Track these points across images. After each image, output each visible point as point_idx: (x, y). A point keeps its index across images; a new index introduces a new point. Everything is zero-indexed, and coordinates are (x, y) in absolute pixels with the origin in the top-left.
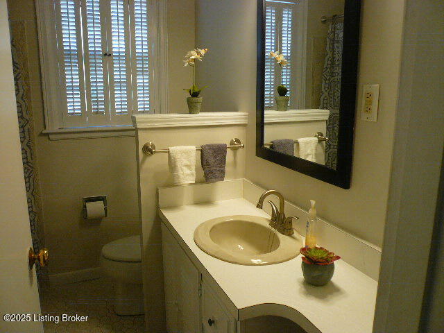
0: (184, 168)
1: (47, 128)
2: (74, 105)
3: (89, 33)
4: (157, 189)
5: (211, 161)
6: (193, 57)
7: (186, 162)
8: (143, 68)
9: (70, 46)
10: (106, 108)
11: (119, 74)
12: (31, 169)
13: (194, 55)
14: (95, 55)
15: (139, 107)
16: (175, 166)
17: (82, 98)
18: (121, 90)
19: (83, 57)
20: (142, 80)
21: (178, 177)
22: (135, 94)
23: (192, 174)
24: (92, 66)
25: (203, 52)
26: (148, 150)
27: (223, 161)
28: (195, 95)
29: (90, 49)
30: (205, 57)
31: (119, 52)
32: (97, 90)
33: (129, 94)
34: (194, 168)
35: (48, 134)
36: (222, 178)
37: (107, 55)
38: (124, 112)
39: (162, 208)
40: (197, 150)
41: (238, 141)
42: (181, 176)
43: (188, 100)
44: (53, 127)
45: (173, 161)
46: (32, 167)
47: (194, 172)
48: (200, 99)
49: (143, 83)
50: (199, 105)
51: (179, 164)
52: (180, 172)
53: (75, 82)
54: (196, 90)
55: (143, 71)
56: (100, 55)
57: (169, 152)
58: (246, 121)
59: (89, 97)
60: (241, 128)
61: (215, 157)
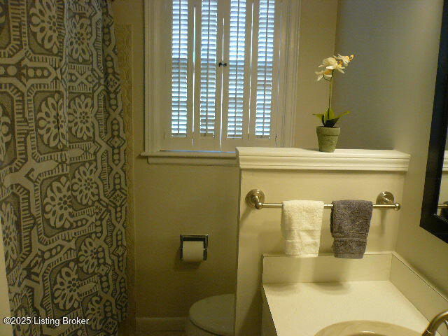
0: (303, 234)
1: (147, 150)
2: (179, 124)
3: (203, 38)
4: (262, 257)
5: (347, 226)
6: (331, 68)
7: (307, 226)
8: (265, 81)
9: (179, 54)
10: (217, 130)
11: (235, 89)
12: (124, 197)
13: (332, 64)
14: (207, 64)
15: (257, 130)
16: (290, 231)
17: (189, 116)
18: (235, 108)
19: (194, 67)
20: (263, 97)
21: (293, 246)
22: (254, 113)
23: (315, 244)
24: (203, 78)
25: (346, 59)
26: (253, 200)
27: (365, 227)
28: (330, 124)
29: (202, 57)
30: (349, 68)
31: (237, 62)
32: (207, 107)
33: (245, 113)
34: (318, 234)
35: (147, 157)
36: (360, 255)
37: (223, 65)
38: (237, 136)
39: (266, 284)
40: (325, 207)
41: (389, 196)
42: (298, 245)
43: (319, 131)
44: (153, 149)
45: (287, 222)
46: (126, 195)
47: (318, 241)
48: (337, 130)
49: (264, 100)
50: (335, 140)
51: (296, 227)
52: (296, 240)
53: (183, 97)
54: (332, 117)
55: (264, 85)
56: (213, 64)
57: (282, 207)
58: (407, 166)
59: (198, 116)
60: (397, 176)
61: (353, 222)
